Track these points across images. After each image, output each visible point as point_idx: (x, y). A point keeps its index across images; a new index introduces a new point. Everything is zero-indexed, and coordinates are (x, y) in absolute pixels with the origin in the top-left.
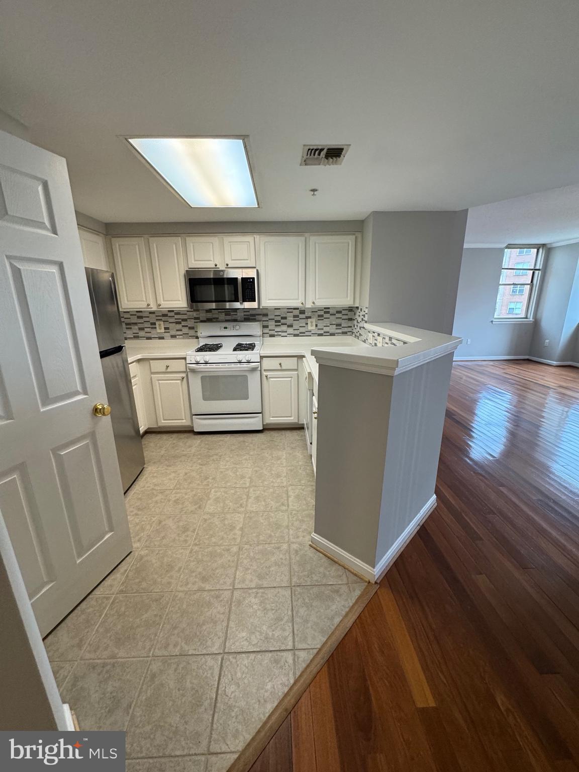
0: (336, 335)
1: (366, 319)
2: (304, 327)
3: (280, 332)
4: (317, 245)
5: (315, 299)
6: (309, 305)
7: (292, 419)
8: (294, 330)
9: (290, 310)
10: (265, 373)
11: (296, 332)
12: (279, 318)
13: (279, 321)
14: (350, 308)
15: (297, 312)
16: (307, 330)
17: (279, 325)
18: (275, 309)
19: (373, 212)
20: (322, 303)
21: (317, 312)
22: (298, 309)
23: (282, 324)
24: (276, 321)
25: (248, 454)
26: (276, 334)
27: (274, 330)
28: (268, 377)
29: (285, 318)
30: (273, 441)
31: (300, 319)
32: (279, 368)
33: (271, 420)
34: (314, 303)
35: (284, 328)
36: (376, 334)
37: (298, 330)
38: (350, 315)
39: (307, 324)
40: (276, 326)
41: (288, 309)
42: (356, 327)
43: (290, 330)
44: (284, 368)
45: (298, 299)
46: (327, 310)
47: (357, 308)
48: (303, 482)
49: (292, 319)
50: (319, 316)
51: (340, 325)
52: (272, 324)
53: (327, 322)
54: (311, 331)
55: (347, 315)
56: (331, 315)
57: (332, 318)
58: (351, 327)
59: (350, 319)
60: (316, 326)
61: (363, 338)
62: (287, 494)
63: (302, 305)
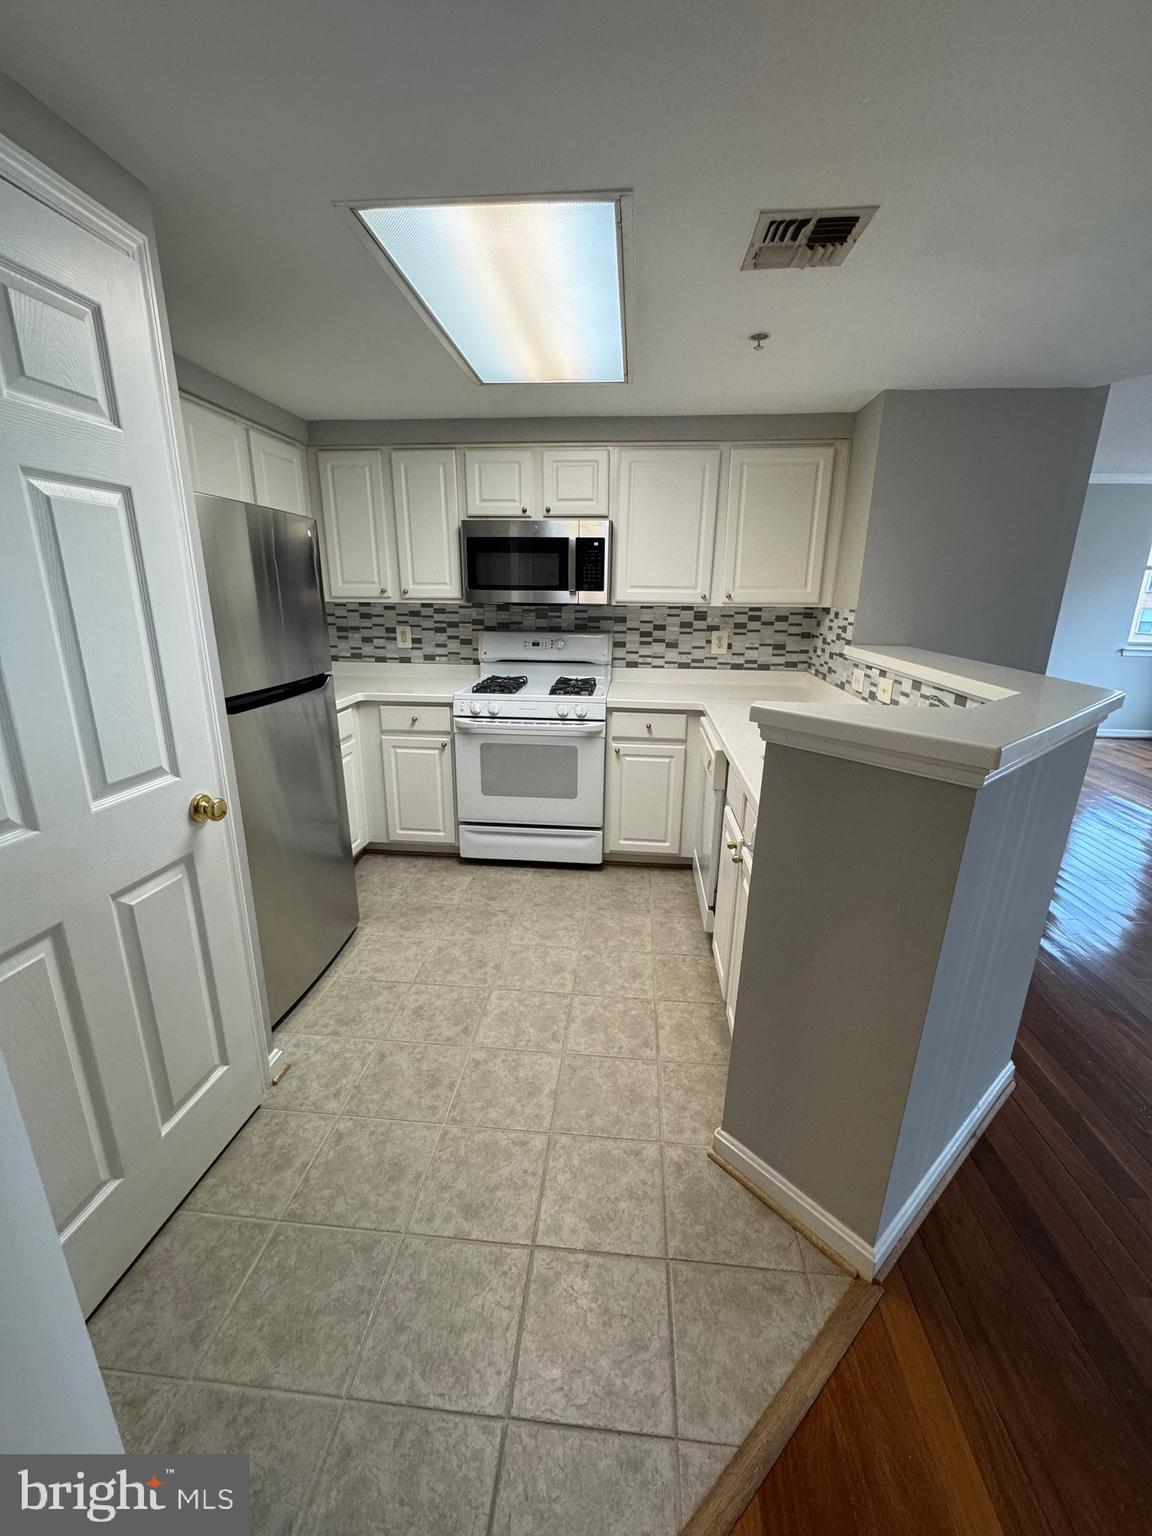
0: (772, 668)
1: (849, 635)
2: (703, 648)
3: (649, 656)
4: (745, 467)
5: (733, 589)
6: (718, 601)
7: (665, 847)
8: (680, 653)
9: (675, 609)
10: (615, 745)
11: (685, 659)
12: (648, 628)
13: (649, 634)
14: (807, 611)
15: (688, 616)
16: (709, 656)
17: (650, 643)
18: (642, 607)
19: (886, 391)
20: (745, 597)
21: (732, 616)
22: (691, 608)
23: (656, 641)
24: (643, 634)
25: (571, 916)
26: (640, 660)
27: (637, 653)
28: (621, 753)
29: (662, 628)
30: (623, 890)
31: (695, 630)
32: (646, 735)
33: (621, 844)
34: (729, 597)
35: (659, 648)
36: (875, 673)
37: (690, 653)
38: (808, 626)
39: (709, 642)
40: (642, 643)
41: (669, 608)
42: (819, 652)
43: (672, 655)
44: (656, 734)
45: (695, 588)
46: (754, 613)
47: (827, 611)
48: (690, 994)
49: (677, 629)
50: (737, 626)
51: (782, 647)
52: (632, 640)
53: (753, 639)
54: (716, 658)
55: (800, 625)
56: (763, 624)
57: (767, 631)
58: (807, 652)
59: (807, 636)
60: (730, 646)
61: (840, 676)
62: (656, 1020)
63: (702, 601)
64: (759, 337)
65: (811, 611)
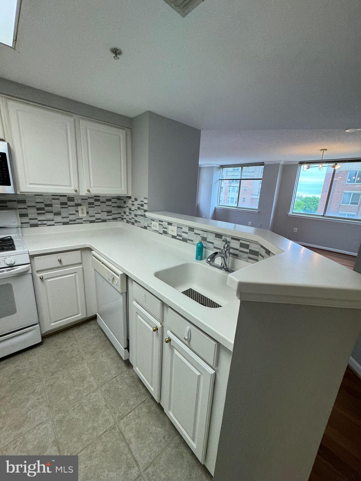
0: (107, 221)
1: (146, 207)
2: (75, 214)
3: (45, 220)
4: (88, 131)
5: (90, 187)
6: (83, 192)
7: (80, 316)
8: (63, 218)
9: (56, 197)
10: (39, 275)
11: (65, 220)
12: (42, 206)
13: (43, 209)
14: (118, 197)
15: (64, 200)
16: (78, 218)
17: (44, 214)
18: (35, 195)
19: (149, 111)
20: (95, 191)
21: (87, 199)
22: (65, 196)
23: (46, 212)
24: (38, 209)
25: (33, 393)
26: (39, 223)
27: (37, 219)
28: (44, 278)
29: (51, 205)
30: (62, 352)
31: (69, 206)
32: (59, 265)
33: (52, 325)
34: (89, 191)
35: (50, 216)
36: (165, 224)
37: (68, 217)
38: (120, 203)
39: (77, 211)
40: (38, 214)
41: (52, 195)
42: (127, 214)
43: (58, 219)
44: (64, 263)
45: (70, 186)
46: (97, 198)
47: (130, 197)
48: (131, 403)
49: (59, 206)
50: (90, 203)
51: (110, 212)
52: (32, 213)
53: (98, 209)
54: (82, 219)
55: (116, 203)
56: (101, 202)
57: (103, 205)
58: (120, 213)
59: (119, 207)
60: (88, 213)
61: (144, 222)
62: (124, 439)
63: (75, 192)
64: (116, 52)
65: (119, 197)
